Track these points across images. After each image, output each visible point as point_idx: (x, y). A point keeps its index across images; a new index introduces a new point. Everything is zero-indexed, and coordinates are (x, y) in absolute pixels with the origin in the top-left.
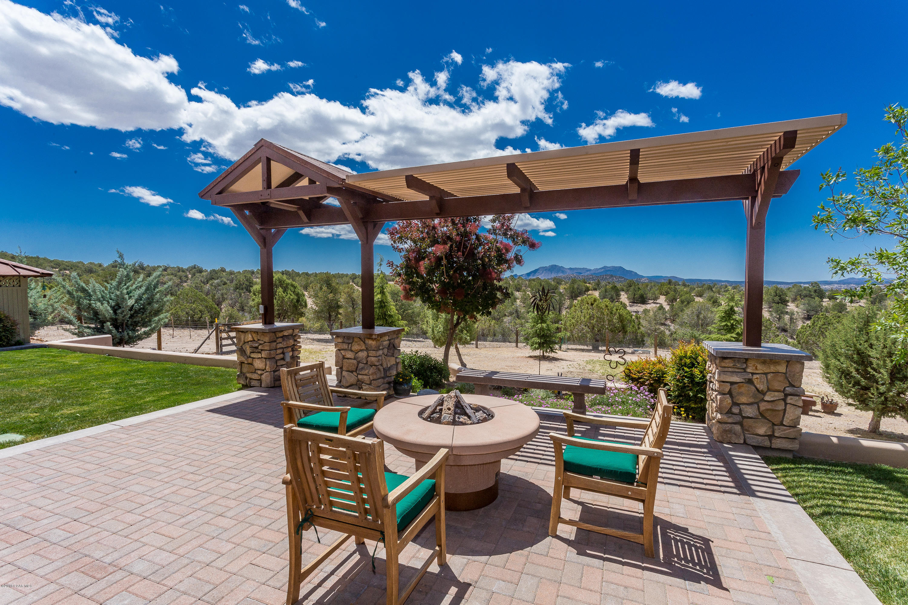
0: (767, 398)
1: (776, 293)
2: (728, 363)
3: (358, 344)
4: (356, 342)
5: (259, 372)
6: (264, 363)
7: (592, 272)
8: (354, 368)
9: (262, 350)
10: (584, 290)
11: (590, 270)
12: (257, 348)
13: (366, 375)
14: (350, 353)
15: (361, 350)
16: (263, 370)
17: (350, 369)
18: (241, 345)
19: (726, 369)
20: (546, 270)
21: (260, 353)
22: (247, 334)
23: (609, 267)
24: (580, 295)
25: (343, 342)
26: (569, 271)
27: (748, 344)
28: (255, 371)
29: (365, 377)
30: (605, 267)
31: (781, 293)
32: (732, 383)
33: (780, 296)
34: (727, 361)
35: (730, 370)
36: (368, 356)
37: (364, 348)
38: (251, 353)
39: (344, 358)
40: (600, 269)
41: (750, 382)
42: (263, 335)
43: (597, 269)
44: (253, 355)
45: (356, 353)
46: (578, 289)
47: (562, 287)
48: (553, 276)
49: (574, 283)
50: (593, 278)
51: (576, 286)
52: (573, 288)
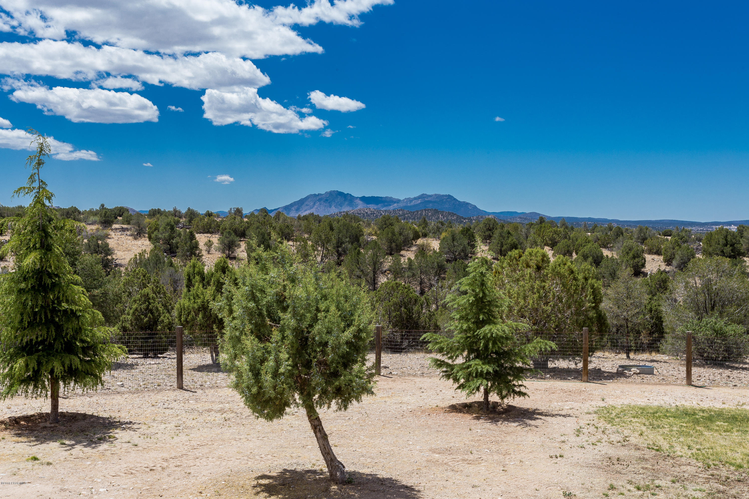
1: (726, 240)
7: (401, 205)
10: (411, 236)
11: (398, 201)
20: (320, 200)
23: (430, 196)
24: (405, 245)
26: (360, 202)
30: (422, 196)
31: (734, 241)
33: (732, 245)
40: (415, 198)
43: (410, 200)
46: (400, 234)
47: (366, 231)
48: (333, 210)
49: (391, 224)
50: (404, 215)
51: (397, 229)
52: (393, 234)
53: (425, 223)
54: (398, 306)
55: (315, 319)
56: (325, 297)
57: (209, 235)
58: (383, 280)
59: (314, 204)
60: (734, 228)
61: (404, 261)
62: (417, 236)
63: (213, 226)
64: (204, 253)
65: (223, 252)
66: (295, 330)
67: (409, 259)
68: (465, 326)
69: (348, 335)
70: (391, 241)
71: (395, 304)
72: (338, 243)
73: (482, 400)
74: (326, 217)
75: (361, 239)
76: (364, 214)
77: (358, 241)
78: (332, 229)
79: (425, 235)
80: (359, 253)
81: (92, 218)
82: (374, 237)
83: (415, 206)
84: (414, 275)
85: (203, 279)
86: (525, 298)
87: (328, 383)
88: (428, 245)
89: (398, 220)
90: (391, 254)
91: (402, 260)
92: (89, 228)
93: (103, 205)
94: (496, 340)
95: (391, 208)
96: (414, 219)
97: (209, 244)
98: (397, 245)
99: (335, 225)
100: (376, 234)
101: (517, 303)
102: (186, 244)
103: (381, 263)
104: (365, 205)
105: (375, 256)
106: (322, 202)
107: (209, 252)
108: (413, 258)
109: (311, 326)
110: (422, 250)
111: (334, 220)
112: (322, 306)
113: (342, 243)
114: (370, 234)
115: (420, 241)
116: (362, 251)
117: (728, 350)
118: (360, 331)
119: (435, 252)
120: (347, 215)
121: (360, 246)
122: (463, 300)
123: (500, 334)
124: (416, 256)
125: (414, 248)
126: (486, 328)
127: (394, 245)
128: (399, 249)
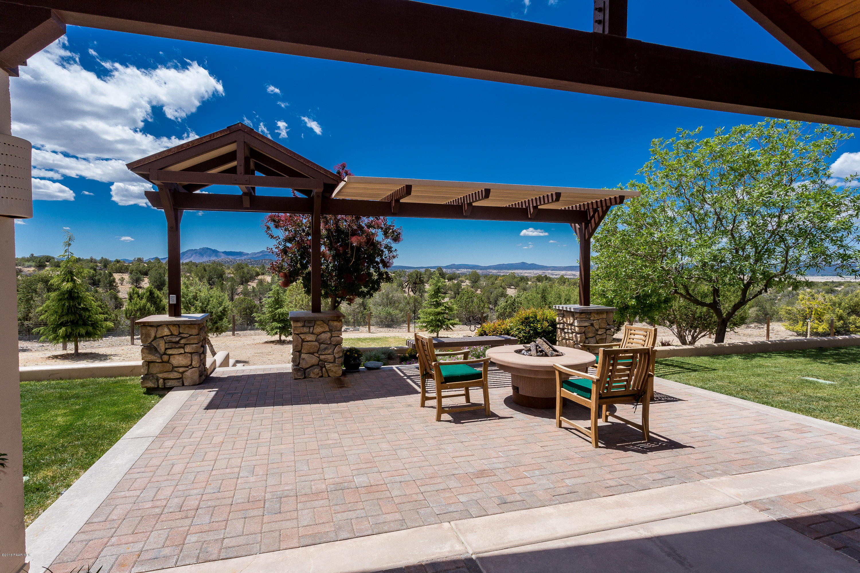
0: (599, 333)
2: (583, 316)
3: (321, 327)
4: (319, 325)
5: (181, 370)
6: (189, 359)
7: (249, 256)
8: (316, 349)
9: (185, 344)
11: (247, 254)
12: (178, 342)
13: (329, 354)
14: (312, 335)
15: (324, 332)
16: (187, 367)
17: (312, 351)
18: (149, 341)
19: (582, 319)
20: (196, 253)
21: (183, 348)
22: (160, 329)
24: (251, 279)
25: (304, 326)
26: (223, 255)
27: (584, 305)
28: (174, 368)
29: (328, 356)
32: (585, 327)
34: (583, 314)
35: (584, 319)
36: (332, 337)
37: (327, 329)
38: (166, 349)
39: (303, 341)
40: (258, 253)
41: (592, 325)
42: (189, 327)
43: (255, 254)
44: (170, 352)
45: (318, 335)
46: (248, 273)
47: (227, 271)
48: (204, 259)
49: (243, 268)
50: (251, 262)
51: (246, 270)
52: (244, 273)
53: (263, 267)
54: (245, 309)
55: (208, 304)
56: (211, 297)
57: (121, 274)
58: (236, 297)
59: (192, 255)
60: (423, 270)
61: (250, 288)
62: (258, 274)
63: (123, 268)
64: (119, 285)
65: (132, 284)
66: (201, 307)
67: (253, 287)
68: (270, 310)
69: (221, 309)
70: (242, 277)
71: (244, 308)
72: (209, 278)
73: (278, 339)
74: (201, 264)
75: (224, 276)
76: (225, 262)
77: (222, 277)
78: (205, 270)
79: (263, 274)
80: (223, 284)
81: (27, 264)
82: (232, 275)
83: (258, 257)
84: (256, 295)
85: (139, 296)
86: (302, 301)
87: (213, 326)
88: (264, 279)
89: (247, 265)
90: (242, 284)
91: (249, 287)
92: (26, 270)
93: (32, 255)
94: (283, 314)
95: (243, 258)
96: (258, 264)
97: (122, 280)
98: (246, 280)
99: (207, 268)
100: (233, 273)
101: (299, 303)
102: (106, 279)
103: (236, 289)
104: (226, 256)
105: (232, 285)
106: (197, 254)
107: (122, 284)
108: (255, 286)
109: (206, 306)
110: (261, 282)
111: (207, 266)
112: (211, 299)
113: (212, 278)
114: (229, 273)
115: (260, 277)
116: (224, 283)
117: (392, 320)
118: (225, 308)
119: (268, 283)
120: (214, 262)
121: (223, 280)
122: (270, 300)
123: (285, 312)
124: (257, 285)
125: (256, 281)
126: (279, 310)
127: (244, 279)
128: (247, 281)
